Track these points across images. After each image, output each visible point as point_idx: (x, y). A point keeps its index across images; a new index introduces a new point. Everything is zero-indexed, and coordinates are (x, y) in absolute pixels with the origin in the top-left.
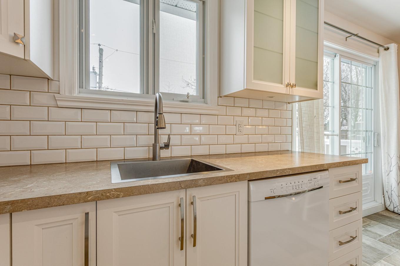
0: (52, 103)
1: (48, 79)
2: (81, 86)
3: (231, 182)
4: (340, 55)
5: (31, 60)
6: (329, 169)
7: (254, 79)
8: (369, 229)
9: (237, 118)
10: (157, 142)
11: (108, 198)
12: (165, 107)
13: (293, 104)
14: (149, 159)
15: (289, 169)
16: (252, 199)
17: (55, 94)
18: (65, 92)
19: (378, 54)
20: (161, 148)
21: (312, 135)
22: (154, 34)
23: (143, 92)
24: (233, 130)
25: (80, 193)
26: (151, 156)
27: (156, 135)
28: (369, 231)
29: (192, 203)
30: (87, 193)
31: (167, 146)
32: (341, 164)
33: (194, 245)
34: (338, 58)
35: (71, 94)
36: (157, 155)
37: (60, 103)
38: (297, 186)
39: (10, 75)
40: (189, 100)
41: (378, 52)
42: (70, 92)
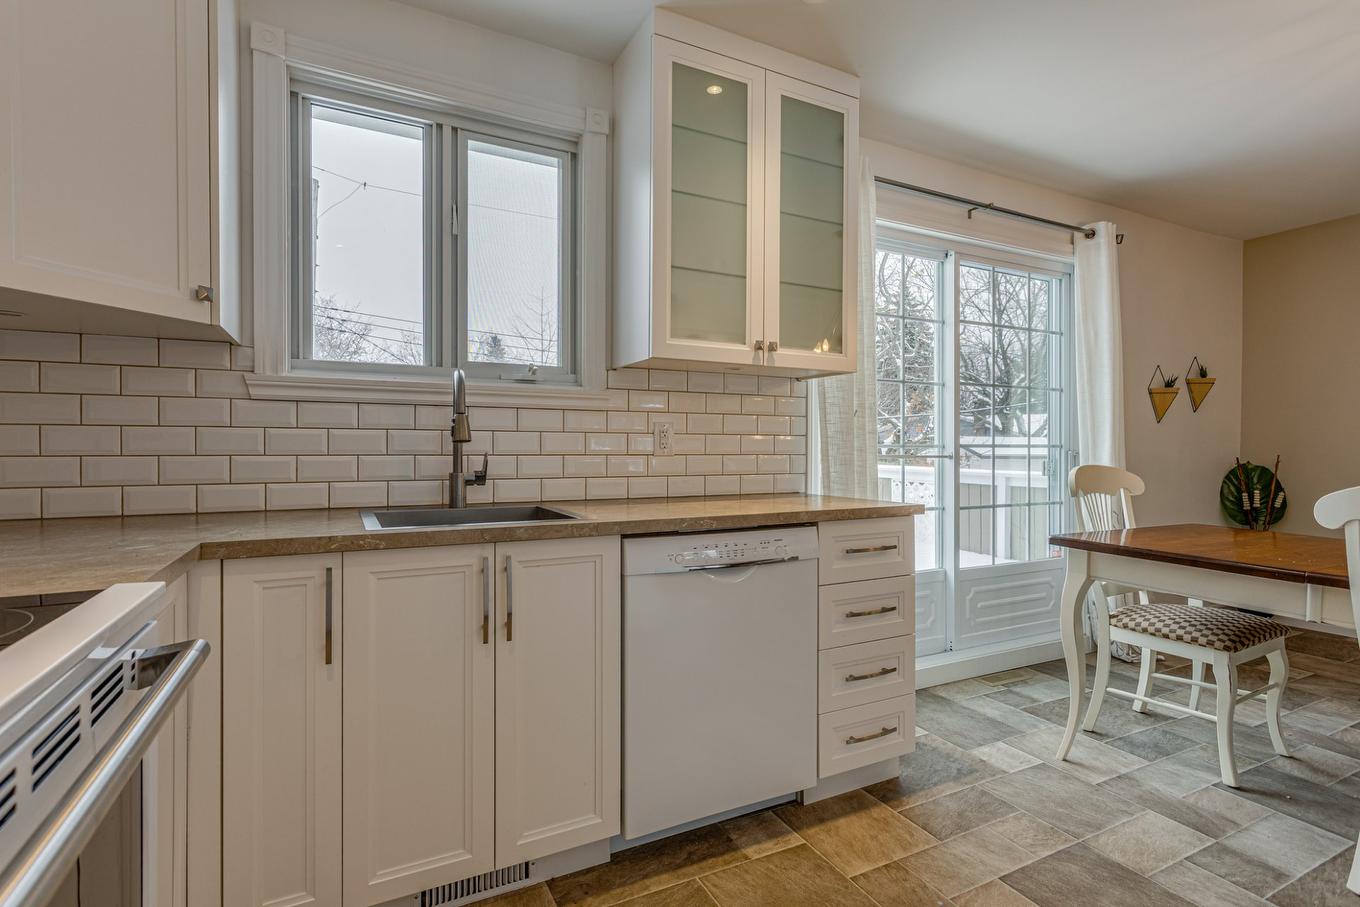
0: (240, 390)
1: (231, 344)
2: (295, 355)
3: (580, 536)
4: (956, 253)
5: (222, 324)
6: (820, 524)
7: (673, 336)
8: (1017, 689)
9: (654, 418)
10: (459, 470)
11: (361, 549)
12: (471, 394)
13: (809, 381)
14: (442, 506)
15: (710, 518)
16: (629, 571)
17: (245, 374)
18: (265, 369)
19: (1071, 246)
20: (468, 482)
21: (848, 456)
22: (455, 238)
23: (429, 363)
24: (646, 444)
25: (320, 538)
26: (447, 501)
27: (457, 455)
28: (1017, 694)
29: (506, 569)
30: (330, 538)
31: (480, 478)
32: (846, 513)
33: (509, 638)
34: (951, 259)
35: (277, 373)
36: (460, 498)
37: (254, 392)
38: (731, 552)
39: (159, 339)
40: (538, 377)
41: (1072, 243)
42: (276, 369)
